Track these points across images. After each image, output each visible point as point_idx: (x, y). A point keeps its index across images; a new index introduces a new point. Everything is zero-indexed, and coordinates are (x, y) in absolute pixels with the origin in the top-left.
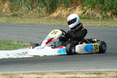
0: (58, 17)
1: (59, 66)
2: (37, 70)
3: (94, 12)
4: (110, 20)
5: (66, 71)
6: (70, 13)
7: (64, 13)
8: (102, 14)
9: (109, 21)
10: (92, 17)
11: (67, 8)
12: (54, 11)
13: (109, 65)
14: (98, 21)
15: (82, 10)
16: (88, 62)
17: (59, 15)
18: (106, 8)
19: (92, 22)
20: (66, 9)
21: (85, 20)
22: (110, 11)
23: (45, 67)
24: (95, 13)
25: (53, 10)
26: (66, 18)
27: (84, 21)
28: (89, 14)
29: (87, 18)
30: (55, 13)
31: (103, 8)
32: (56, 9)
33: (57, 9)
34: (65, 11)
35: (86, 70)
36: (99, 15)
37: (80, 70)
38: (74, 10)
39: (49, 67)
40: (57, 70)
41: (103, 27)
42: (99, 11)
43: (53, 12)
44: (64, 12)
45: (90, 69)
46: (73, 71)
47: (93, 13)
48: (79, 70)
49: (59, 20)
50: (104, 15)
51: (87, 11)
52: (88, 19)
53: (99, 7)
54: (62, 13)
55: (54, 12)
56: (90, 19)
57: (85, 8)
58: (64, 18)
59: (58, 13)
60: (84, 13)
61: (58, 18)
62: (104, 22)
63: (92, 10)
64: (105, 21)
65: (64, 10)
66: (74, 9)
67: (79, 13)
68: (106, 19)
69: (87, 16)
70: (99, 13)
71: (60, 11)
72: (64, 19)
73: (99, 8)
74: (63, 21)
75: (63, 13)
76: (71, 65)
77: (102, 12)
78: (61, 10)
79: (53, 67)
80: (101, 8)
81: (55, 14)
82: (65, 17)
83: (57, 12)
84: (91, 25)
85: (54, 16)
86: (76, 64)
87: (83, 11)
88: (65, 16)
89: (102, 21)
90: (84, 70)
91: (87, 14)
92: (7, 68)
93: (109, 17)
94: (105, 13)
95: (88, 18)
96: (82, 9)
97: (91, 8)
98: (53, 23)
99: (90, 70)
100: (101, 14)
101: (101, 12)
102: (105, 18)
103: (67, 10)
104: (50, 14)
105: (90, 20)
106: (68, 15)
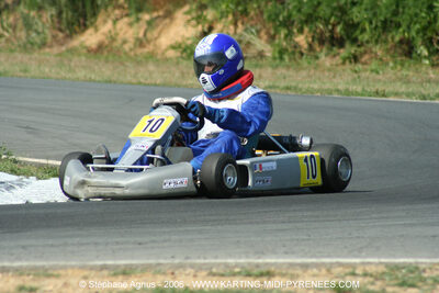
0: (100, 47)
1: (107, 244)
3: (246, 30)
4: (304, 62)
5: (134, 262)
6: (149, 35)
7: (126, 32)
8: (277, 41)
9: (304, 69)
11: (140, 15)
12: (88, 23)
13: (303, 240)
14: (261, 67)
15: (198, 23)
16: (219, 227)
17: (107, 43)
18: (290, 16)
20: (133, 18)
22: (306, 29)
24: (248, 37)
25: (82, 21)
26: (132, 53)
30: (90, 31)
31: (277, 16)
32: (95, 15)
33: (100, 18)
34: (130, 25)
35: (213, 261)
36: (263, 42)
37: (189, 261)
38: (167, 21)
39: (66, 244)
40: (97, 258)
41: (278, 91)
42: (264, 27)
43: (82, 28)
44: (125, 28)
45: (230, 256)
46: (162, 261)
47: (241, 35)
48: (187, 258)
49: (107, 61)
50: (285, 44)
51: (218, 27)
53: (262, 13)
54: (117, 34)
55: (85, 27)
57: (210, 14)
58: (126, 53)
59: (104, 34)
60: (204, 34)
61: (102, 53)
62: (281, 71)
63: (236, 25)
64: (288, 67)
65: (126, 19)
66: (165, 16)
67: (187, 35)
68: (290, 59)
70: (265, 37)
71: (109, 25)
72: (124, 57)
73: (265, 16)
74: (122, 64)
75: (121, 34)
76: (154, 238)
77: (277, 32)
78: (115, 22)
79: (82, 244)
80: (273, 18)
81: (90, 38)
82: (131, 50)
83: (96, 30)
85: (88, 43)
86: (174, 237)
87: (200, 28)
88: (132, 46)
89: (276, 67)
90: (205, 258)
93: (302, 54)
94: (286, 36)
96: (199, 19)
97: (234, 15)
98: (81, 74)
99: (231, 261)
100: (272, 38)
101: (272, 32)
102: (286, 57)
103: (138, 20)
104: (70, 36)
106: (140, 43)
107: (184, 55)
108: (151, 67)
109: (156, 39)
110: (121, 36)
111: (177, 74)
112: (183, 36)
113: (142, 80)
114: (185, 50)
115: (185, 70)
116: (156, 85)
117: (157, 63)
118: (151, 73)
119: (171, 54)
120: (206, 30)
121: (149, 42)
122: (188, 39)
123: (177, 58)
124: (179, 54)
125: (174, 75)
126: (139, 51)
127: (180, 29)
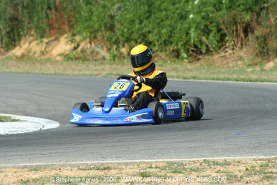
0: (23, 56)
3: (96, 46)
4: (125, 61)
6: (47, 49)
7: (36, 48)
8: (112, 51)
9: (126, 65)
10: (90, 57)
11: (43, 39)
12: (16, 44)
13: (126, 151)
14: (104, 64)
15: (72, 43)
16: (83, 145)
17: (26, 53)
18: (118, 39)
19: (92, 66)
20: (39, 41)
21: (77, 62)
22: (126, 45)
24: (97, 49)
25: (13, 43)
26: (39, 59)
27: (76, 65)
28: (85, 51)
29: (81, 58)
30: (17, 48)
31: (112, 39)
32: (19, 40)
33: (22, 42)
34: (38, 44)
35: (80, 162)
36: (105, 52)
37: (68, 163)
38: (56, 42)
42: (105, 44)
43: (13, 46)
44: (35, 46)
45: (89, 160)
46: (54, 163)
47: (94, 48)
49: (26, 63)
50: (116, 52)
51: (82, 45)
53: (104, 37)
54: (31, 49)
55: (15, 46)
56: (88, 60)
57: (78, 38)
58: (36, 59)
59: (24, 49)
60: (75, 48)
61: (24, 59)
62: (114, 66)
63: (91, 43)
64: (118, 64)
65: (35, 42)
66: (55, 40)
67: (67, 49)
68: (119, 60)
69: (82, 55)
70: (106, 49)
71: (27, 45)
72: (35, 61)
73: (106, 38)
74: (34, 64)
76: (50, 152)
77: (111, 47)
78: (30, 43)
80: (109, 40)
81: (17, 51)
82: (38, 57)
83: (21, 47)
84: (90, 73)
85: (16, 54)
86: (60, 151)
87: (73, 45)
88: (39, 55)
89: (112, 64)
90: (76, 161)
91: (83, 51)
93: (124, 57)
94: (116, 49)
95: (83, 58)
96: (72, 41)
97: (90, 39)
98: (13, 69)
99: (89, 162)
100: (109, 50)
101: (109, 47)
102: (117, 59)
103: (41, 42)
104: (7, 51)
105: (87, 62)
106: (43, 53)
107: (65, 59)
108: (49, 65)
109: (51, 51)
110: (33, 50)
111: (62, 69)
112: (65, 50)
113: (44, 72)
114: (65, 57)
115: (66, 67)
116: (51, 74)
117: (52, 63)
118: (48, 68)
119: (59, 58)
120: (76, 46)
121: (47, 52)
123: (62, 60)
124: (62, 58)
125: (60, 69)
126: (43, 57)
127: (63, 46)
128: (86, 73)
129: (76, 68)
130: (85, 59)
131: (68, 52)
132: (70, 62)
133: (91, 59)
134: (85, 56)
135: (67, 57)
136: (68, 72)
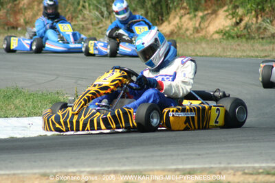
0: (172, 33)
1: (178, 155)
2: (124, 165)
3: (263, 21)
5: (196, 166)
6: (202, 25)
7: (188, 24)
10: (256, 35)
11: (196, 13)
12: (164, 19)
15: (233, 17)
16: (249, 144)
17: (176, 30)
19: (258, 46)
20: (192, 15)
21: (239, 41)
23: (144, 157)
24: (265, 25)
25: (160, 18)
26: (192, 37)
27: (239, 45)
28: (250, 27)
29: (245, 35)
30: (166, 23)
32: (168, 14)
34: (191, 19)
35: (245, 165)
37: (230, 166)
38: (214, 16)
39: (152, 156)
40: (173, 164)
43: (161, 22)
44: (187, 21)
45: (256, 162)
46: (212, 166)
47: (261, 24)
48: (229, 163)
51: (246, 19)
52: (247, 39)
53: (274, 9)
54: (182, 25)
55: (163, 21)
56: (253, 38)
57: (240, 11)
58: (187, 37)
59: (174, 25)
60: (237, 24)
61: (173, 37)
63: (257, 17)
65: (188, 16)
66: (212, 14)
67: (226, 24)
69: (245, 32)
71: (177, 19)
72: (187, 39)
74: (185, 43)
75: (185, 25)
76: (208, 152)
78: (181, 18)
79: (163, 156)
81: (166, 28)
82: (191, 35)
83: (169, 23)
84: (257, 54)
85: (164, 31)
86: (220, 151)
87: (234, 20)
88: (191, 32)
90: (240, 163)
91: (246, 27)
92: (51, 160)
95: (247, 36)
96: (234, 14)
97: (255, 11)
99: (257, 165)
103: (195, 16)
105: (253, 41)
106: (197, 30)
107: (225, 37)
108: (204, 45)
109: (207, 27)
110: (185, 27)
111: (220, 49)
112: (224, 26)
113: (198, 53)
114: (225, 34)
115: (225, 46)
116: (206, 56)
117: (207, 42)
118: (203, 49)
119: (216, 36)
120: (238, 21)
121: (202, 29)
122: (227, 27)
123: (220, 39)
124: (221, 36)
125: (217, 50)
126: (196, 35)
127: (222, 21)
128: (252, 54)
129: (238, 47)
130: (249, 37)
131: (227, 29)
132: (231, 40)
133: (257, 37)
134: (249, 33)
135: (226, 35)
136: (229, 54)
